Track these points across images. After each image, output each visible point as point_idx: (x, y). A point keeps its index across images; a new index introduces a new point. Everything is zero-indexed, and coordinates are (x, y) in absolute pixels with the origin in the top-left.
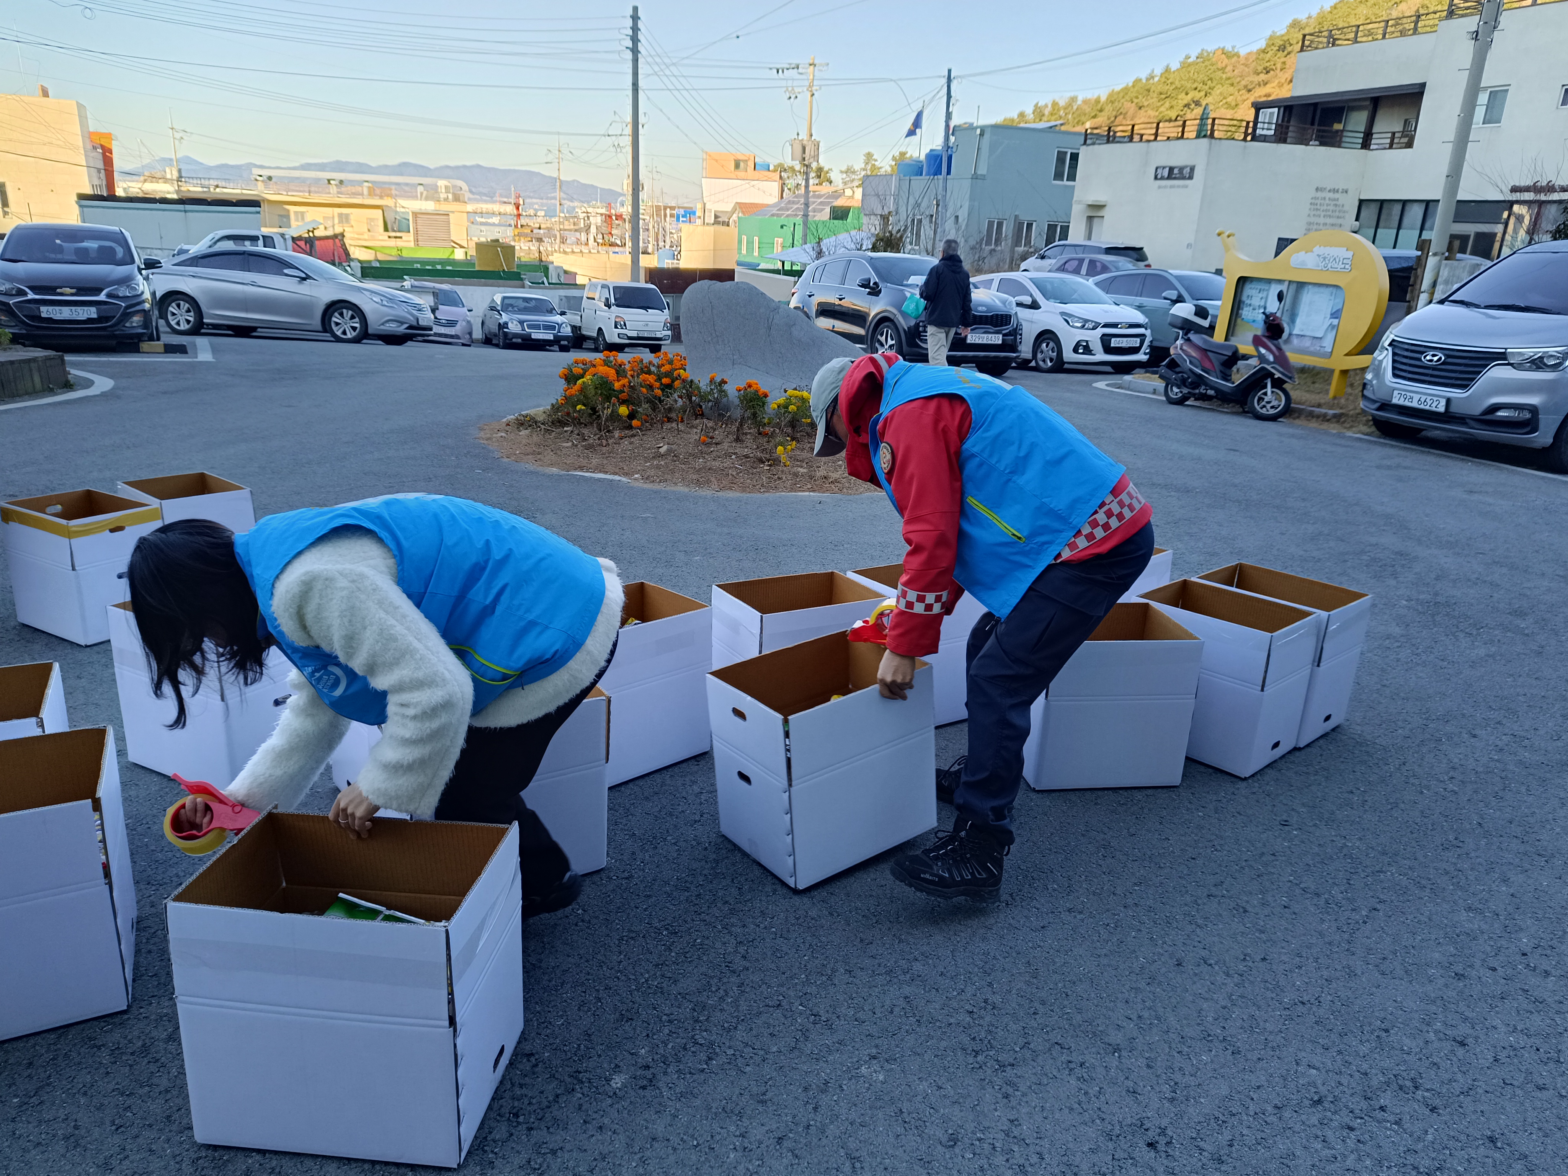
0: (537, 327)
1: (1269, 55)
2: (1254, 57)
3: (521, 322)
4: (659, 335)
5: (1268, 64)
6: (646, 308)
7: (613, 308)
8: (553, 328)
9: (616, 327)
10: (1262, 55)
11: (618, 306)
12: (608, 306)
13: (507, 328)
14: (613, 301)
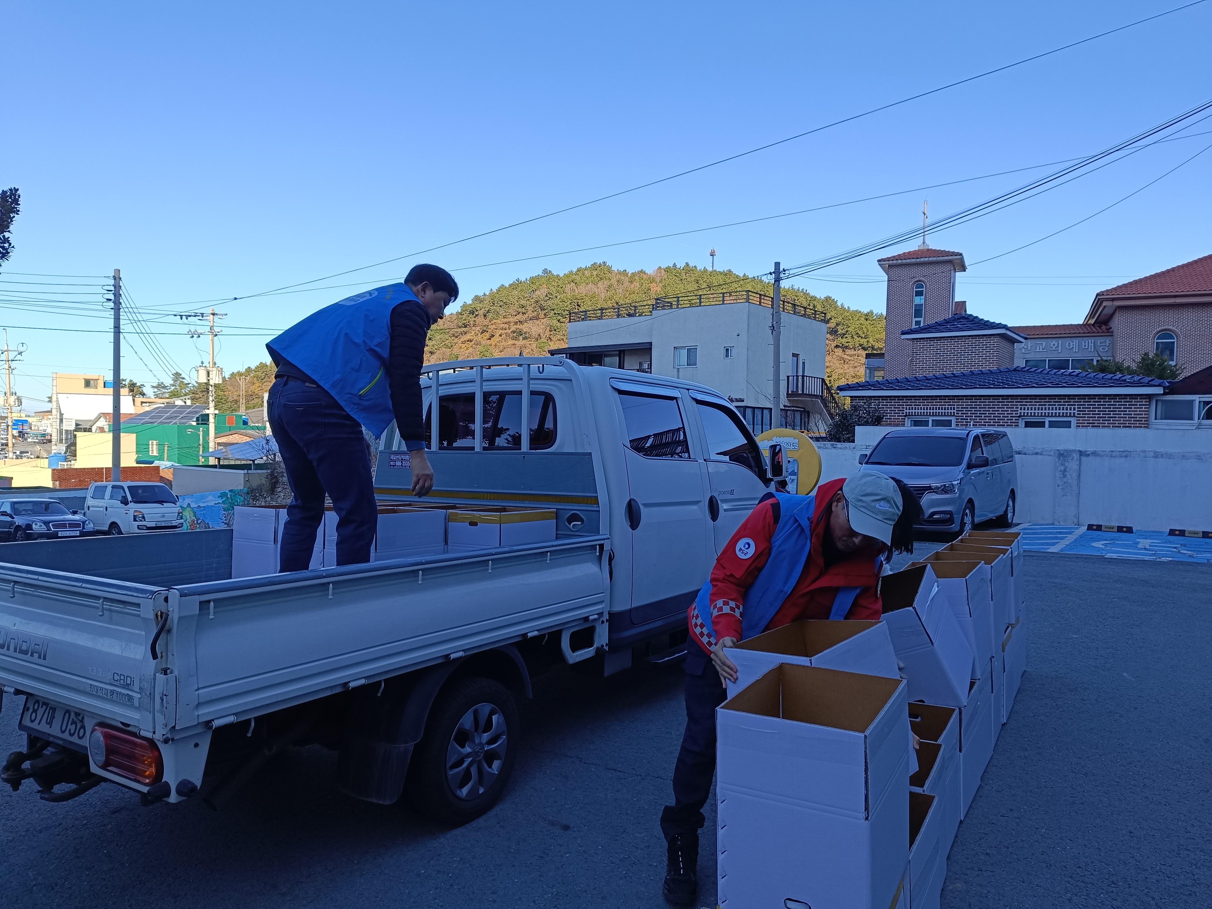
0: (63, 526)
1: (464, 316)
2: (455, 317)
3: (46, 523)
4: (174, 524)
5: (465, 322)
6: (161, 502)
7: (131, 505)
8: (78, 525)
9: (135, 520)
10: (460, 316)
11: (136, 502)
12: (125, 502)
13: (32, 529)
14: (130, 499)
